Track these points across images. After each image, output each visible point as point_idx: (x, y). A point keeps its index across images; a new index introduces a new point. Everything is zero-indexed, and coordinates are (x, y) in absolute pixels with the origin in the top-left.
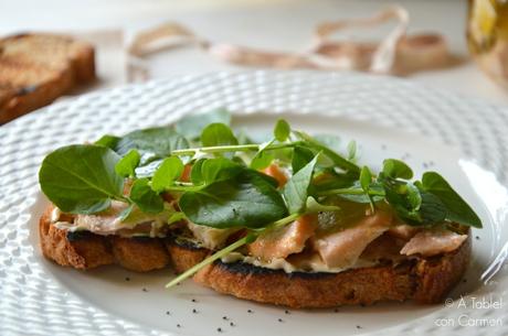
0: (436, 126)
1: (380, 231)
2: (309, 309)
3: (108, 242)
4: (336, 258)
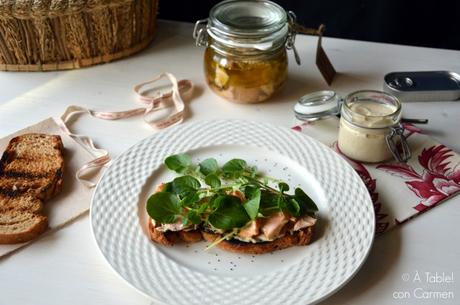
0: (285, 148)
1: (286, 221)
2: (261, 253)
3: (178, 234)
4: (273, 235)
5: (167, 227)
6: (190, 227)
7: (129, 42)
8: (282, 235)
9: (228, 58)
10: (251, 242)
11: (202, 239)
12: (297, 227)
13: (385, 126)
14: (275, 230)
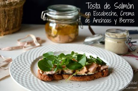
1: (97, 66)
5: (48, 73)
6: (58, 72)
7: (12, 27)
8: (97, 72)
9: (56, 23)
10: (85, 75)
11: (63, 78)
12: (102, 68)
13: (124, 37)
14: (94, 69)
